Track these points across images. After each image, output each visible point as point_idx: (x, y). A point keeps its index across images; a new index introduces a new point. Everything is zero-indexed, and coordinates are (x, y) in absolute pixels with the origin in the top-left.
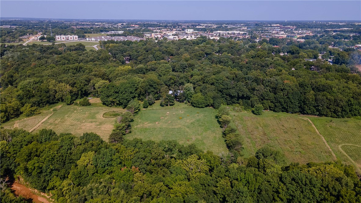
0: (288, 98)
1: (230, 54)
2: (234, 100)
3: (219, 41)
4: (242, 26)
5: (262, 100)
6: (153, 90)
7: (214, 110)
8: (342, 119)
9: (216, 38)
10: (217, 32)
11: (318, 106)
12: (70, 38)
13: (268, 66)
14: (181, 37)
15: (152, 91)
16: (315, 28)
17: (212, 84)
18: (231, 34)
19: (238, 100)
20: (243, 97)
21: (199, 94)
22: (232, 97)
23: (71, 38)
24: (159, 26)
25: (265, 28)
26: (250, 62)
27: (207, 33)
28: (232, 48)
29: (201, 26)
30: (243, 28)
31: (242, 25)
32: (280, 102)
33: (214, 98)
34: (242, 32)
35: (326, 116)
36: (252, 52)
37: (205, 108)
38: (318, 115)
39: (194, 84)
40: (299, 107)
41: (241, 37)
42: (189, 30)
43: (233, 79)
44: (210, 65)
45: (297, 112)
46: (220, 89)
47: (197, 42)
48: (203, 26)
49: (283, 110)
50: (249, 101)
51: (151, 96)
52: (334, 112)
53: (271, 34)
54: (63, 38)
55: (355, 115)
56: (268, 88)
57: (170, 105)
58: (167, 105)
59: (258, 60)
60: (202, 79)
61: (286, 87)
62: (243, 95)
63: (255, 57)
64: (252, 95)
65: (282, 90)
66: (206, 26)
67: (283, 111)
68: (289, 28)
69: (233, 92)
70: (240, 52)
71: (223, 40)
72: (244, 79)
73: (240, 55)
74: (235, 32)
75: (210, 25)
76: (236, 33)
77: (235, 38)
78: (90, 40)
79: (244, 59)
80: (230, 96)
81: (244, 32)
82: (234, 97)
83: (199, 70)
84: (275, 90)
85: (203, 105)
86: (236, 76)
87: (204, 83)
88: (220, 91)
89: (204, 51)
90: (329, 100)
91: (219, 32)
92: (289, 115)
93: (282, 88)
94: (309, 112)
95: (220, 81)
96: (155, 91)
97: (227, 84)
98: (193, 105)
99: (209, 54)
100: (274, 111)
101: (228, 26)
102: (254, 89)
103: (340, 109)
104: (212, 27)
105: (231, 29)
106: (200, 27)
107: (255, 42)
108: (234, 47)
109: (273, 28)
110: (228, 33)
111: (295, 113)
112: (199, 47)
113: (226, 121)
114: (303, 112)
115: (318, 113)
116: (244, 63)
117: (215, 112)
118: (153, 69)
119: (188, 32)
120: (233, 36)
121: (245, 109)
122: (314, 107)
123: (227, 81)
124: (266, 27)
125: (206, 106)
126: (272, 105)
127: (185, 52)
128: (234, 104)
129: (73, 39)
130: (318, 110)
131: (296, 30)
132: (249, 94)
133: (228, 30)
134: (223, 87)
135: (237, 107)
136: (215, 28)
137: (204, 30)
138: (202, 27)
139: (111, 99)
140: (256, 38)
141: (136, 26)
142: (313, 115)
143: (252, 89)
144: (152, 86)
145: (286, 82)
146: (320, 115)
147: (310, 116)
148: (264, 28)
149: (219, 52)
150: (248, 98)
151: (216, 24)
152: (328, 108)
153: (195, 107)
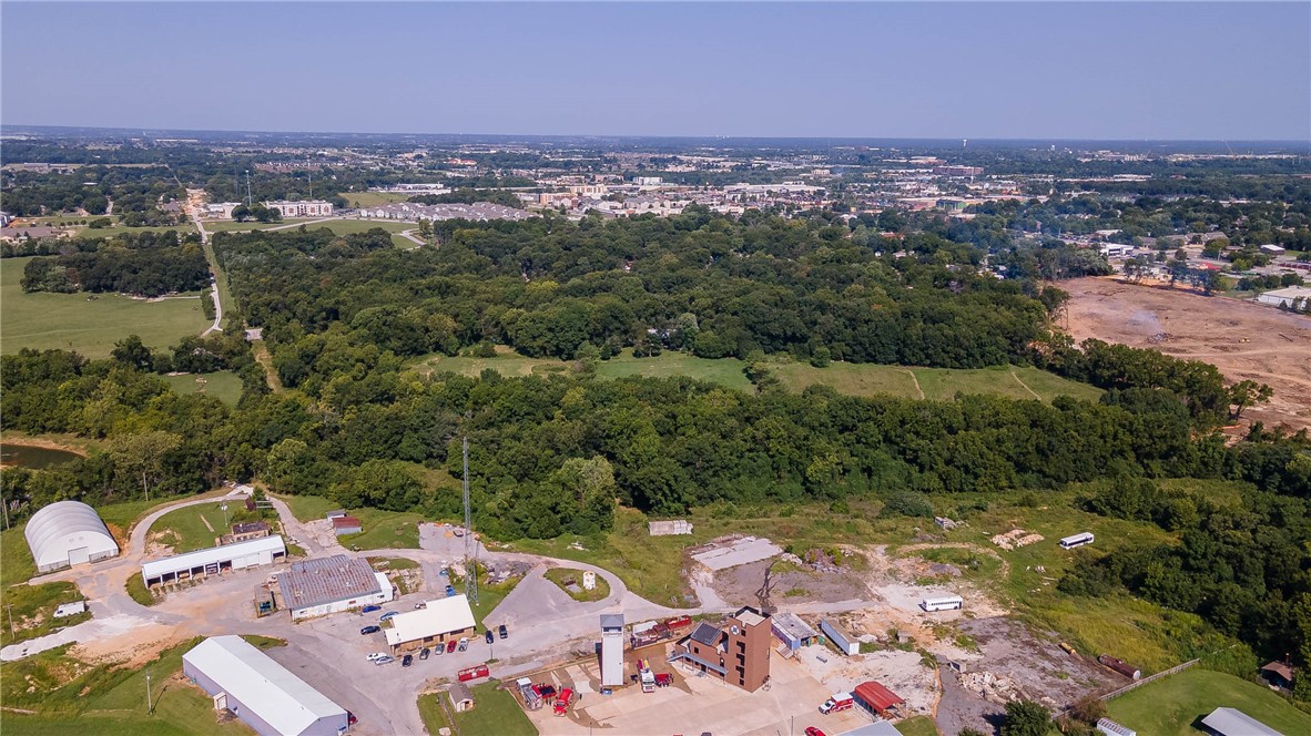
0: (876, 335)
1: (770, 256)
2: (778, 344)
3: (744, 220)
4: (817, 162)
5: (830, 341)
6: (617, 325)
7: (739, 362)
8: (969, 371)
9: (733, 209)
10: (735, 187)
11: (927, 348)
12: (309, 210)
13: (852, 281)
14: (633, 205)
15: (617, 329)
16: (1042, 172)
17: (735, 313)
18: (777, 195)
19: (785, 344)
20: (793, 338)
21: (710, 333)
22: (773, 338)
23: (313, 210)
24: (547, 165)
25: (888, 173)
26: (815, 272)
27: (706, 189)
28: (777, 240)
29: (681, 162)
30: (818, 171)
31: (816, 158)
32: (861, 344)
33: (738, 339)
34: (812, 189)
35: (944, 366)
36: (825, 251)
37: (722, 360)
38: (929, 366)
39: (698, 314)
40: (897, 353)
41: (806, 206)
42: (647, 180)
43: (776, 305)
44: (726, 278)
45: (893, 362)
46: (749, 323)
47: (685, 222)
48: (689, 163)
49: (868, 358)
50: (806, 345)
51: (615, 337)
52: (956, 359)
53: (898, 194)
54: (291, 211)
55: (991, 364)
56: (842, 320)
57: (653, 355)
58: (648, 355)
59: (833, 268)
60: (714, 304)
61: (873, 317)
62: (794, 334)
63: (831, 261)
64: (811, 334)
65: (866, 322)
66: (698, 165)
67: (868, 362)
68: (961, 172)
69: (775, 328)
70: (795, 250)
71: (753, 217)
72: (796, 305)
73: (795, 257)
74: (792, 187)
75: (710, 160)
76: (794, 193)
77: (789, 211)
78: (372, 214)
79: (803, 266)
80: (770, 336)
81: (816, 189)
82: (778, 337)
83: (704, 288)
84: (852, 322)
85: (719, 354)
86: (781, 300)
87: (717, 312)
88: (751, 328)
89: (708, 248)
90: (946, 337)
91: (740, 186)
92: (881, 366)
93: (867, 318)
94: (914, 360)
95: (747, 309)
96: (623, 328)
97: (763, 315)
98: (698, 353)
99: (720, 255)
100: (852, 361)
101: (769, 162)
102: (815, 323)
103: (963, 353)
104: (717, 167)
105: (780, 176)
106: (679, 169)
107: (841, 222)
108: (783, 236)
109: (913, 171)
110: (769, 192)
111: (890, 363)
112: (694, 237)
113: (763, 371)
114: (903, 361)
115: (928, 362)
116: (804, 274)
117: (742, 365)
118: (604, 287)
119: (648, 188)
120: (784, 200)
121: (799, 360)
122: (922, 350)
123: (764, 308)
124: (890, 166)
125: (724, 356)
126: (848, 350)
127: (663, 250)
128: (778, 353)
129: (319, 212)
130: (928, 356)
131: (980, 178)
132: (805, 330)
133: (768, 181)
134: (756, 320)
135: (783, 357)
136: (728, 173)
137: (694, 179)
138: (687, 170)
139: (540, 342)
140: (846, 209)
141: (469, 163)
142: (920, 365)
143: (812, 322)
144: (616, 318)
145: (875, 307)
146: (933, 365)
147: (915, 368)
148: (884, 171)
149: (743, 249)
150: (804, 339)
151: (733, 156)
152: (944, 351)
153: (701, 357)
